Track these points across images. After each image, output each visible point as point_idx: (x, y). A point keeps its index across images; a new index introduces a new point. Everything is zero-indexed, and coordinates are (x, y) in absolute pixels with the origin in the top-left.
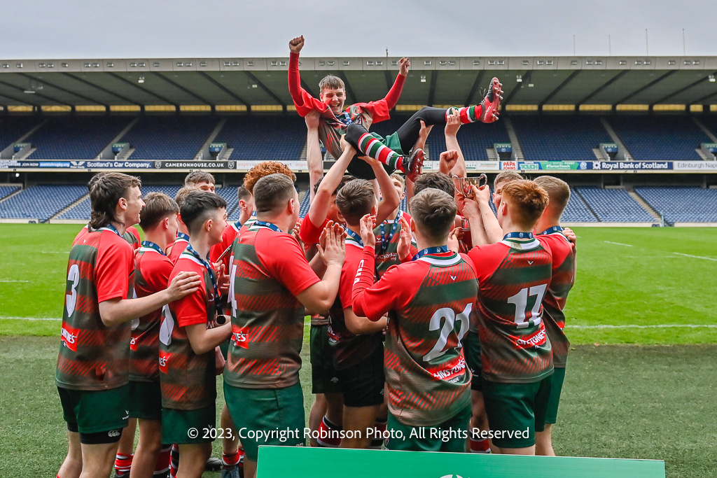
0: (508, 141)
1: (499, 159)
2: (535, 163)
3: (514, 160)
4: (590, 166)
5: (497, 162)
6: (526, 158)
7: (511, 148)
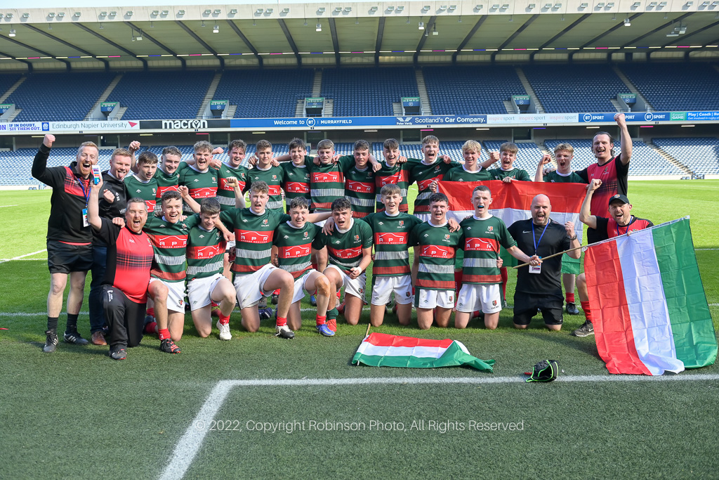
0: (416, 94)
1: (404, 114)
7: (419, 102)
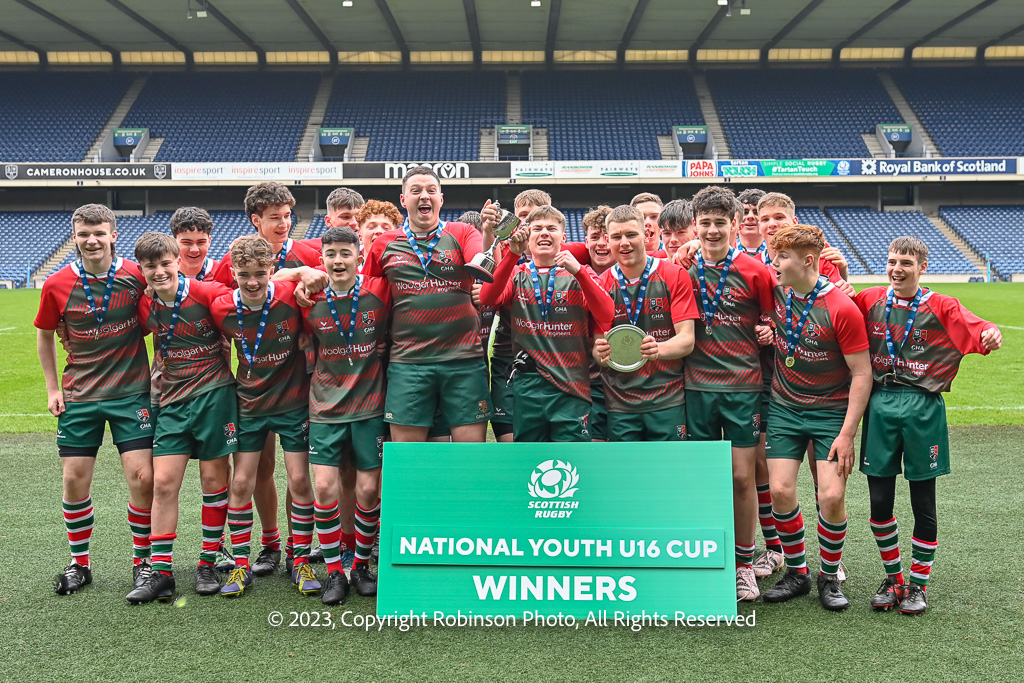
1: (681, 157)
2: (750, 163)
3: (710, 157)
4: (855, 169)
5: (679, 163)
6: (735, 155)
7: (706, 135)
